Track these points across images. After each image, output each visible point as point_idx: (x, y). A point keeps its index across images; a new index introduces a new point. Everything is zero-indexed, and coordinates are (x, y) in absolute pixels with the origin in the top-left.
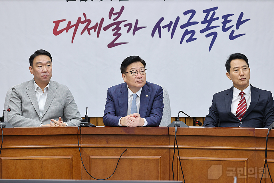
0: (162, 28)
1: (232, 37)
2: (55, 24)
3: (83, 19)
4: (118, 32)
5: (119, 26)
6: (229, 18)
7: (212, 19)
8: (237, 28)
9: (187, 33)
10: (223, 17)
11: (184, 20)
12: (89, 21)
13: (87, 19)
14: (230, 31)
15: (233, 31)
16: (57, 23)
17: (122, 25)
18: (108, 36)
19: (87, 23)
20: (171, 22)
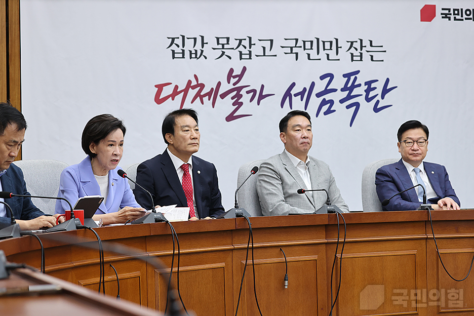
0: (293, 96)
1: (376, 110)
2: (157, 89)
3: (194, 83)
4: (239, 101)
5: (240, 93)
6: (373, 85)
7: (354, 86)
8: (383, 98)
9: (324, 102)
10: (366, 84)
11: (320, 86)
12: (202, 86)
13: (199, 83)
14: (374, 101)
15: (378, 102)
16: (160, 87)
17: (243, 92)
18: (226, 105)
19: (199, 88)
20: (305, 89)
